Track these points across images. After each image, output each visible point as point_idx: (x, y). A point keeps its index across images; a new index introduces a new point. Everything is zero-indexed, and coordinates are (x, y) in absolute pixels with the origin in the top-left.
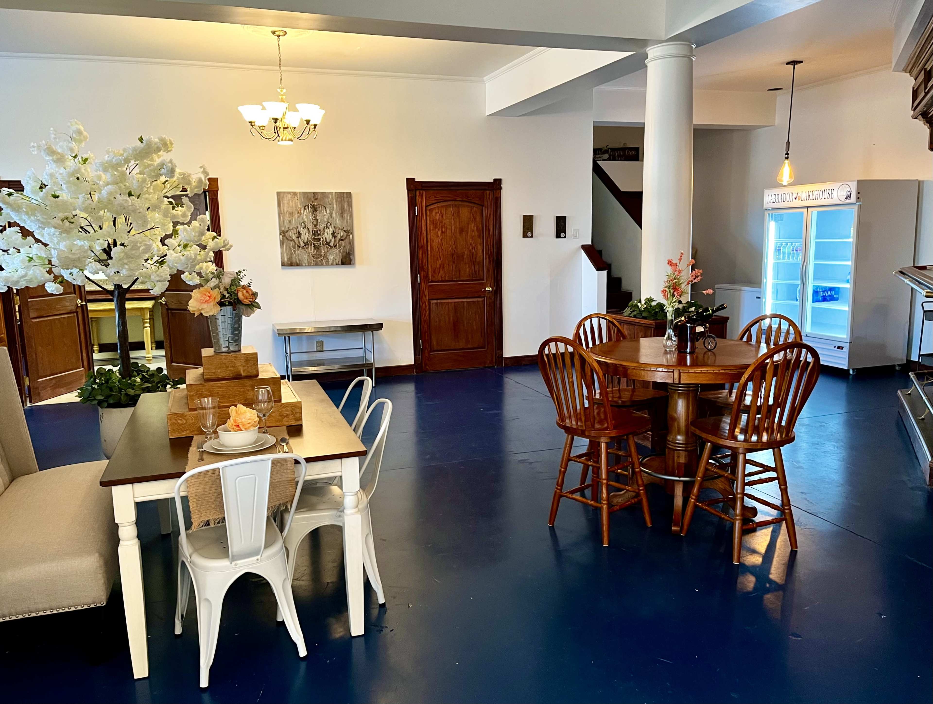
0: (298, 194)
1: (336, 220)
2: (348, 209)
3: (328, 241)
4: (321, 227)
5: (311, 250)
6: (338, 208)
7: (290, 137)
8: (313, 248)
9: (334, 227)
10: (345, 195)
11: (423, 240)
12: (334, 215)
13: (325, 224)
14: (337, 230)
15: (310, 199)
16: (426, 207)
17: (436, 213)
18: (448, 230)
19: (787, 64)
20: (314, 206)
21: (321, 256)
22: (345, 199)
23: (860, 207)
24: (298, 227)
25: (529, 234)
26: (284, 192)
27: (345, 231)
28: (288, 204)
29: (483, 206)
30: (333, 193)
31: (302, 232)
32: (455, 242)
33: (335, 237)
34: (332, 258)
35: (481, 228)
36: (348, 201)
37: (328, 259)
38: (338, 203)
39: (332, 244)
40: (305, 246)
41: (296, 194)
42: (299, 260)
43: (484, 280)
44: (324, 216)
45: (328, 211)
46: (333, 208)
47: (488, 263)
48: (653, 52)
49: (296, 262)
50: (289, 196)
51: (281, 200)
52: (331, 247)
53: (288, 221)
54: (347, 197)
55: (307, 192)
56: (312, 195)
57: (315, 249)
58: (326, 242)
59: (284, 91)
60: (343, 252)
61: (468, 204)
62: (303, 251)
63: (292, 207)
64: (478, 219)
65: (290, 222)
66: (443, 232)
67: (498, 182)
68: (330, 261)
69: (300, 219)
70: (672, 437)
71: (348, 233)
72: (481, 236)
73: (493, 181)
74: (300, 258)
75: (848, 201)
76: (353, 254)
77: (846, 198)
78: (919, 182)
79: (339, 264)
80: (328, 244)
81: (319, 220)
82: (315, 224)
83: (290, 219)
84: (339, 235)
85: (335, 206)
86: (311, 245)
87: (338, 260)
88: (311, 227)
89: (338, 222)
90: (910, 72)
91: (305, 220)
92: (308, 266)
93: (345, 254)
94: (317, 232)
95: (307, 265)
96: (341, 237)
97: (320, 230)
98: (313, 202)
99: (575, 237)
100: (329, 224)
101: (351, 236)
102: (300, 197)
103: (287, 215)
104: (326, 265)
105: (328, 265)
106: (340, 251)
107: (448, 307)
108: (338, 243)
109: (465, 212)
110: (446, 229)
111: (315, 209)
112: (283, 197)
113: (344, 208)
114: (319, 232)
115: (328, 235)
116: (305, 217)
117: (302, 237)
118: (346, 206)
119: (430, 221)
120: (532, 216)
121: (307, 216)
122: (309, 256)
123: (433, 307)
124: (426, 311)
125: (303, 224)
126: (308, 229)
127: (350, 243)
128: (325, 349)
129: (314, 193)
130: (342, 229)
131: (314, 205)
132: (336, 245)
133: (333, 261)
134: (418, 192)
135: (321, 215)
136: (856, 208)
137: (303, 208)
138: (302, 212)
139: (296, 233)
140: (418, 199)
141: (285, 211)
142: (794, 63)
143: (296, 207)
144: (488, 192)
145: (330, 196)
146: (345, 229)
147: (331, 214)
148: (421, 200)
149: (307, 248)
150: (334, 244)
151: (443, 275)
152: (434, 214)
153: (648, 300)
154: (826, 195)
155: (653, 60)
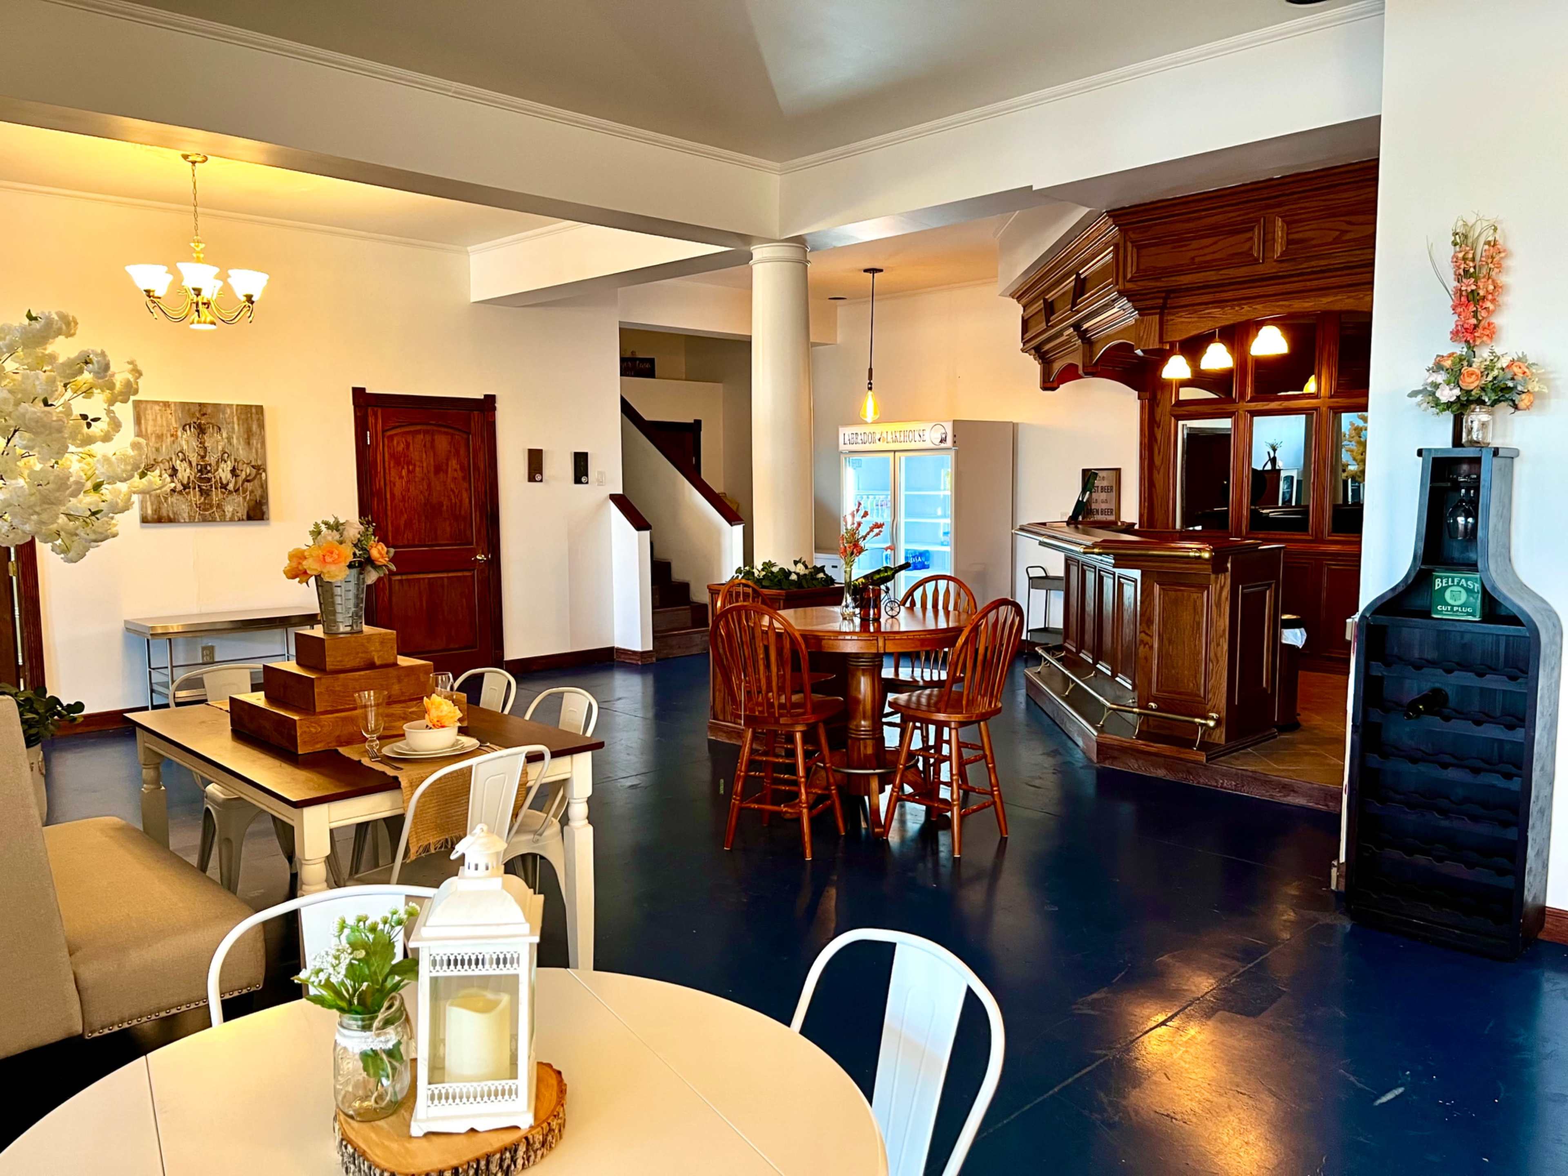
0: (173, 405)
1: (238, 449)
2: (258, 432)
3: (225, 482)
4: (212, 459)
5: (195, 496)
6: (241, 430)
7: (212, 319)
8: (198, 494)
9: (235, 460)
10: (254, 410)
11: (379, 483)
12: (235, 441)
13: (219, 454)
14: (240, 464)
15: (194, 414)
16: (384, 431)
17: (398, 443)
18: (417, 469)
19: (866, 271)
20: (200, 426)
21: (211, 507)
22: (253, 416)
23: (957, 452)
24: (171, 459)
25: (538, 477)
26: (147, 402)
27: (253, 467)
28: (155, 420)
29: (468, 434)
30: (232, 405)
31: (178, 467)
32: (429, 485)
33: (237, 476)
34: (231, 509)
35: (466, 465)
36: (258, 419)
37: (224, 511)
38: (241, 422)
39: (231, 487)
40: (184, 489)
41: (169, 406)
42: (174, 514)
43: (472, 544)
44: (217, 442)
45: (225, 435)
46: (233, 428)
47: (478, 519)
48: (759, 252)
49: (168, 516)
50: (157, 408)
51: (142, 414)
52: (230, 492)
53: (154, 449)
54: (257, 413)
55: (187, 403)
56: (198, 408)
57: (202, 495)
58: (221, 483)
59: (202, 246)
60: (250, 500)
61: (446, 430)
62: (181, 498)
63: (162, 426)
64: (462, 452)
65: (157, 450)
66: (409, 471)
67: (490, 400)
68: (228, 515)
69: (175, 446)
70: (855, 723)
71: (259, 470)
72: (466, 478)
73: (482, 397)
74: (175, 509)
75: (943, 445)
76: (267, 503)
77: (941, 442)
78: (1014, 424)
79: (243, 520)
80: (224, 486)
81: (209, 449)
82: (202, 454)
83: (158, 445)
84: (244, 473)
85: (236, 427)
86: (195, 488)
87: (242, 512)
88: (194, 459)
89: (242, 453)
90: (1019, 299)
91: (185, 447)
92: (190, 522)
93: (253, 503)
94: (206, 468)
95: (187, 520)
96: (247, 476)
97: (210, 465)
98: (198, 419)
99: (600, 483)
100: (226, 455)
101: (264, 474)
102: (176, 411)
103: (153, 440)
104: (221, 521)
105: (225, 521)
106: (245, 498)
107: (419, 588)
108: (242, 485)
109: (442, 443)
110: (415, 465)
111: (201, 430)
112: (146, 409)
113: (251, 431)
114: (209, 468)
115: (224, 473)
116: (184, 443)
117: (179, 475)
118: (255, 427)
119: (390, 454)
120: (540, 451)
121: (187, 441)
122: (191, 506)
123: (396, 587)
124: (384, 593)
125: (180, 454)
126: (190, 463)
127: (262, 487)
128: (216, 660)
129: (200, 404)
130: (248, 464)
131: (200, 423)
132: (238, 489)
133: (233, 514)
134: (370, 410)
135: (213, 440)
136: (953, 453)
137: (181, 429)
138: (179, 434)
139: (167, 467)
140: (371, 420)
141: (149, 431)
142: (873, 271)
143: (168, 426)
144: (476, 412)
145: (228, 411)
146: (253, 463)
147: (229, 439)
148: (376, 421)
149: (188, 493)
150: (234, 487)
151: (410, 537)
152: (395, 442)
153: (768, 565)
154: (917, 438)
155: (761, 261)
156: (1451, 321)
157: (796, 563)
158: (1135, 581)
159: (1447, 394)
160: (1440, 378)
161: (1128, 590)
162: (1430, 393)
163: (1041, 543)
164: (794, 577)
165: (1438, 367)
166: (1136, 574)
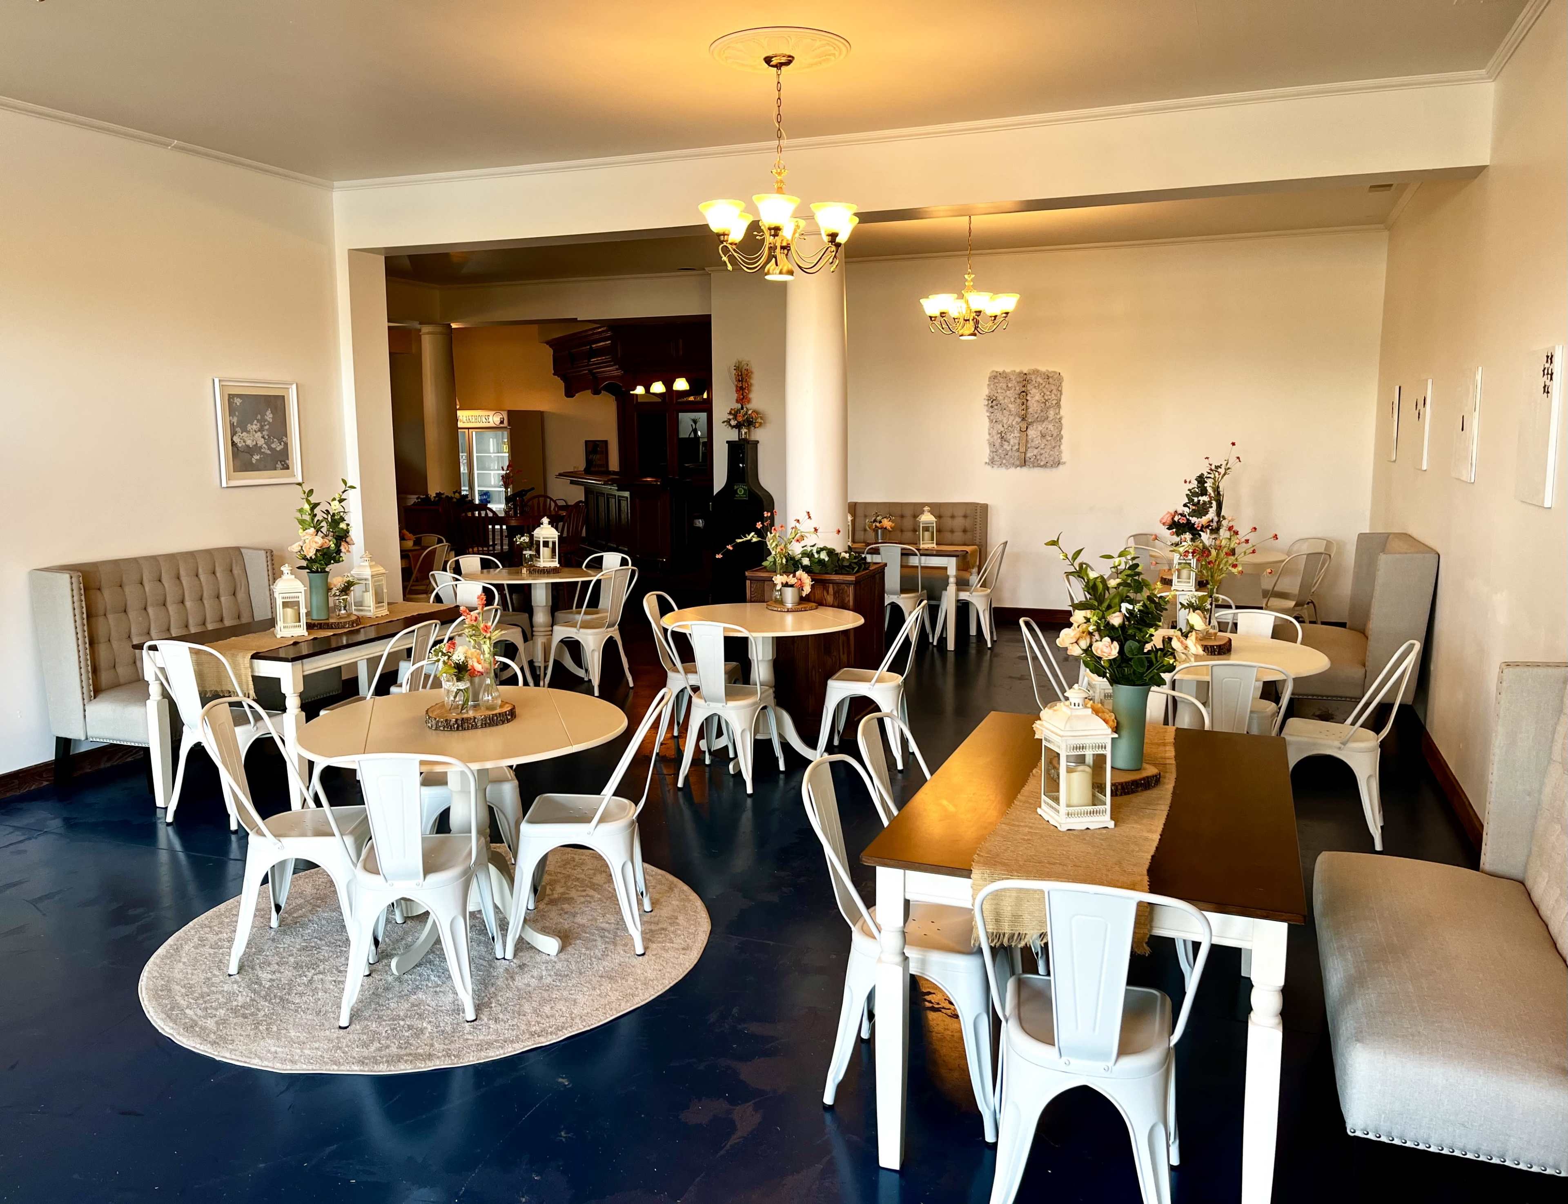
23: (510, 428)
75: (502, 425)
77: (501, 423)
90: (552, 346)
136: (508, 429)
153: (439, 495)
154: (484, 420)
155: (425, 334)
156: (735, 396)
157: (454, 493)
158: (627, 498)
159: (733, 423)
160: (731, 417)
161: (623, 504)
162: (728, 422)
163: (572, 482)
164: (455, 500)
165: (730, 413)
166: (627, 494)
